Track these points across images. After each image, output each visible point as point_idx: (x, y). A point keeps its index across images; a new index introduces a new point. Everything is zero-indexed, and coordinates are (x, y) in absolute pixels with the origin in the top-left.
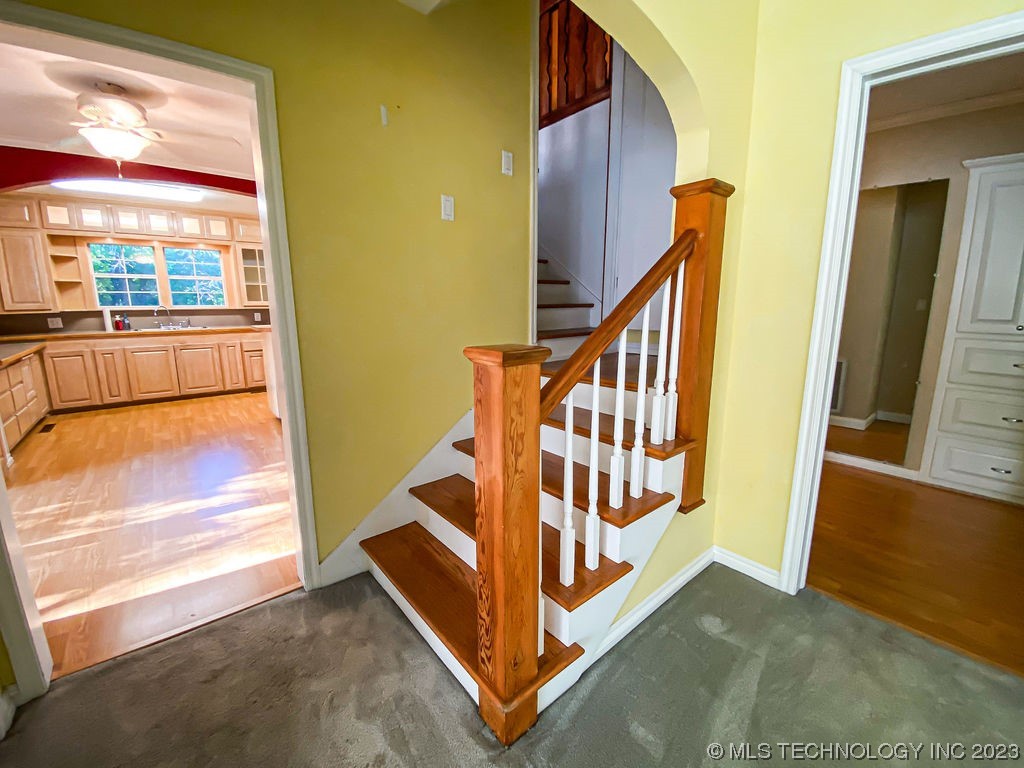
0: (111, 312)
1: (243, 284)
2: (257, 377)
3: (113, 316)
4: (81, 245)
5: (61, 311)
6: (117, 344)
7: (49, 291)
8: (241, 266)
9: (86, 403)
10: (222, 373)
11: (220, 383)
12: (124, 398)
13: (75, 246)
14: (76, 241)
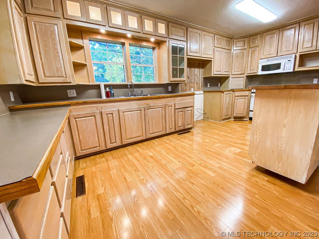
0: (104, 85)
1: (171, 67)
2: (180, 125)
3: (105, 88)
4: (86, 39)
5: (77, 83)
6: (114, 107)
7: (70, 69)
8: (171, 55)
9: (97, 149)
10: (166, 123)
11: (164, 129)
12: (118, 143)
13: (82, 39)
14: (83, 35)
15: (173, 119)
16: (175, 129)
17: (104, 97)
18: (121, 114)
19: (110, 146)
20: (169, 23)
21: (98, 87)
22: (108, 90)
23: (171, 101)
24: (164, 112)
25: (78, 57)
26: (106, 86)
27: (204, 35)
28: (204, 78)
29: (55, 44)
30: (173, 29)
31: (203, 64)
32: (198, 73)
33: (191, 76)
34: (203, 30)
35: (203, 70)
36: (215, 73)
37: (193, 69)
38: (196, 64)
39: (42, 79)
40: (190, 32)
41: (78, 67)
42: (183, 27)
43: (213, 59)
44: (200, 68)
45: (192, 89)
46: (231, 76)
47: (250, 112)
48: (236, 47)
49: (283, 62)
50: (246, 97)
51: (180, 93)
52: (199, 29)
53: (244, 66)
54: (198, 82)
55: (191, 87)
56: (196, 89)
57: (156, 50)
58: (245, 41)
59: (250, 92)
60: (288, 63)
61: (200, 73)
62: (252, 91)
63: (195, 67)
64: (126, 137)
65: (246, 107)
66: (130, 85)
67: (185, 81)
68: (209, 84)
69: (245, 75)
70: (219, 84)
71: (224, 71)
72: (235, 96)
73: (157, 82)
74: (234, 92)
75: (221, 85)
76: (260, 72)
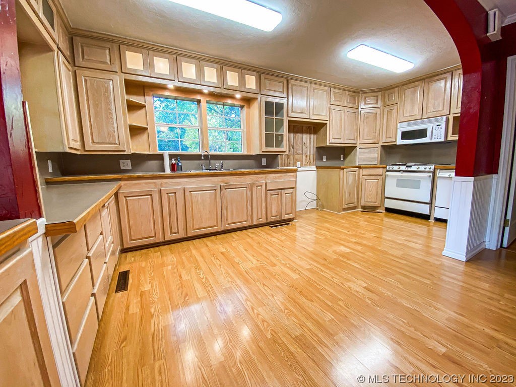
0: (169, 155)
1: (264, 132)
2: (274, 213)
3: (170, 159)
4: (148, 95)
5: (132, 152)
6: (179, 184)
7: (124, 133)
8: (264, 116)
9: (151, 241)
10: (252, 209)
11: (249, 218)
12: (182, 235)
13: (144, 96)
14: (145, 91)
15: (264, 204)
16: (267, 219)
17: (168, 170)
18: (187, 193)
19: (169, 237)
20: (262, 75)
21: (160, 157)
22: (174, 161)
23: (261, 179)
24: (249, 193)
25: (137, 119)
26: (171, 157)
27: (314, 89)
28: (317, 147)
29: (109, 104)
30: (267, 82)
31: (315, 128)
32: (308, 142)
33: (296, 144)
34: (311, 82)
35: (315, 136)
36: (333, 141)
37: (299, 135)
38: (304, 128)
39: (90, 146)
40: (293, 85)
41: (136, 131)
42: (282, 79)
43: (328, 122)
44: (310, 133)
45: (299, 163)
46: (359, 146)
47: (385, 199)
48: (365, 104)
49: (429, 127)
50: (379, 177)
51: (280, 168)
52: (306, 82)
53: (377, 131)
54: (308, 154)
55: (297, 160)
56: (304, 163)
57: (245, 109)
58: (377, 97)
59: (385, 170)
60: (437, 128)
61: (310, 141)
62: (388, 169)
63: (302, 132)
64: (193, 226)
65: (380, 191)
66: (205, 156)
67: (285, 152)
68: (325, 157)
69: (379, 145)
70: (342, 156)
71: (346, 138)
72: (363, 175)
73: (245, 153)
74: (361, 170)
75: (345, 158)
76: (400, 142)
